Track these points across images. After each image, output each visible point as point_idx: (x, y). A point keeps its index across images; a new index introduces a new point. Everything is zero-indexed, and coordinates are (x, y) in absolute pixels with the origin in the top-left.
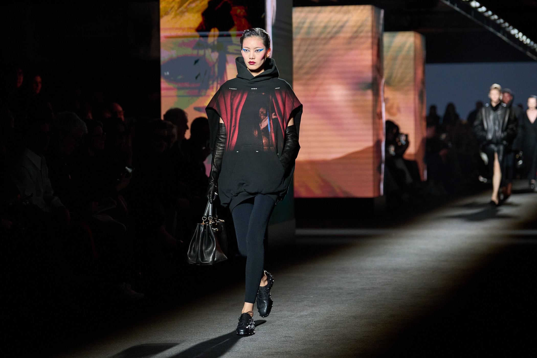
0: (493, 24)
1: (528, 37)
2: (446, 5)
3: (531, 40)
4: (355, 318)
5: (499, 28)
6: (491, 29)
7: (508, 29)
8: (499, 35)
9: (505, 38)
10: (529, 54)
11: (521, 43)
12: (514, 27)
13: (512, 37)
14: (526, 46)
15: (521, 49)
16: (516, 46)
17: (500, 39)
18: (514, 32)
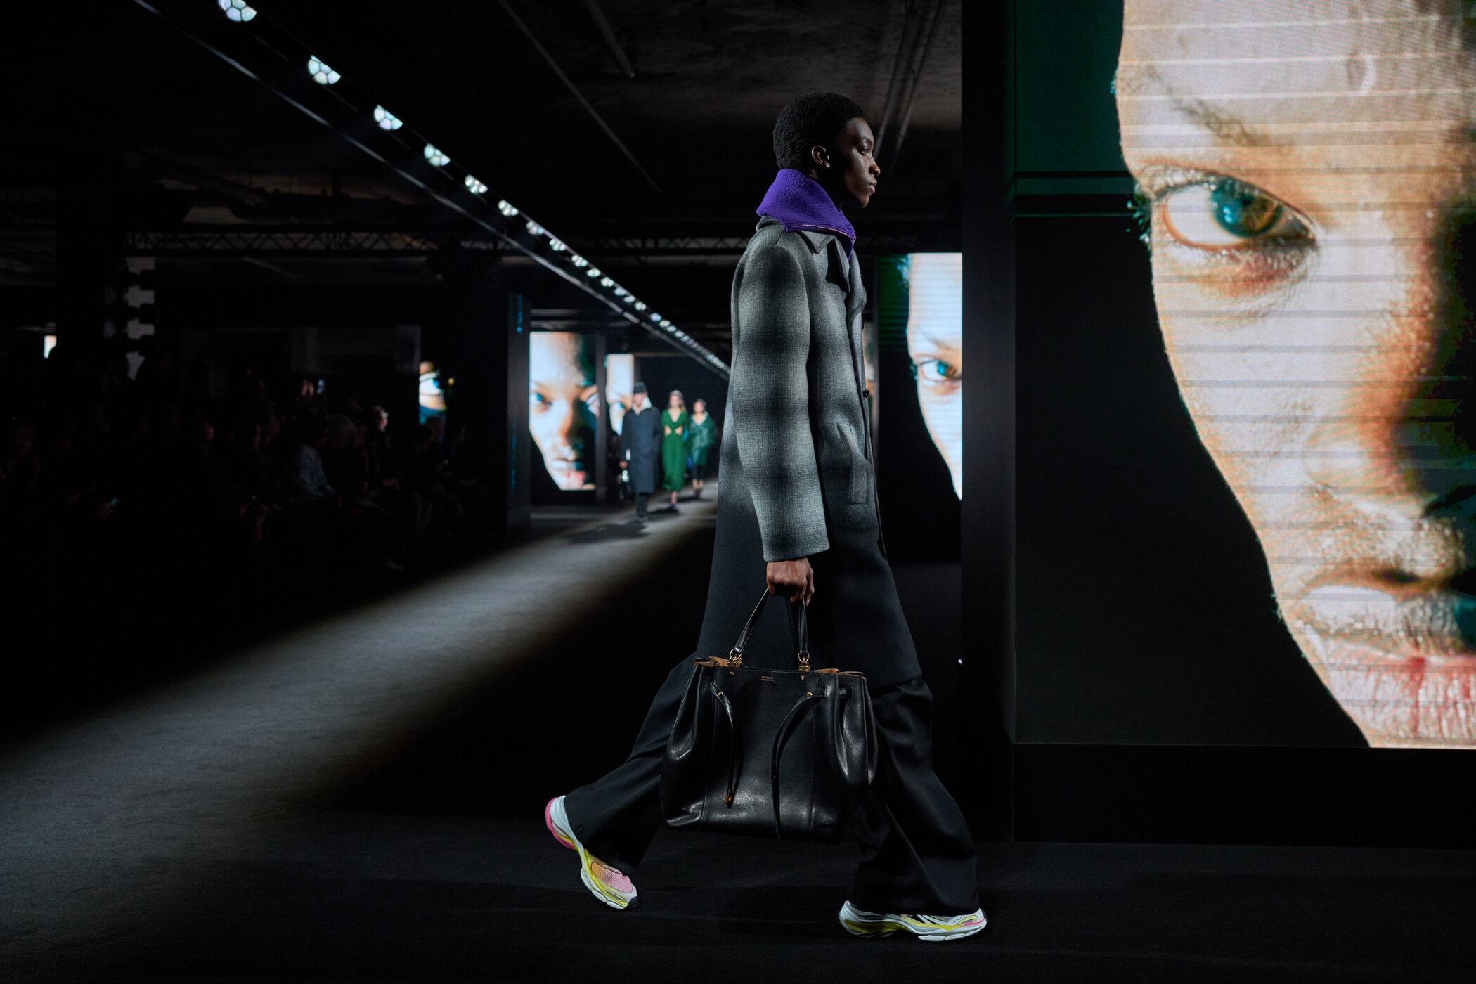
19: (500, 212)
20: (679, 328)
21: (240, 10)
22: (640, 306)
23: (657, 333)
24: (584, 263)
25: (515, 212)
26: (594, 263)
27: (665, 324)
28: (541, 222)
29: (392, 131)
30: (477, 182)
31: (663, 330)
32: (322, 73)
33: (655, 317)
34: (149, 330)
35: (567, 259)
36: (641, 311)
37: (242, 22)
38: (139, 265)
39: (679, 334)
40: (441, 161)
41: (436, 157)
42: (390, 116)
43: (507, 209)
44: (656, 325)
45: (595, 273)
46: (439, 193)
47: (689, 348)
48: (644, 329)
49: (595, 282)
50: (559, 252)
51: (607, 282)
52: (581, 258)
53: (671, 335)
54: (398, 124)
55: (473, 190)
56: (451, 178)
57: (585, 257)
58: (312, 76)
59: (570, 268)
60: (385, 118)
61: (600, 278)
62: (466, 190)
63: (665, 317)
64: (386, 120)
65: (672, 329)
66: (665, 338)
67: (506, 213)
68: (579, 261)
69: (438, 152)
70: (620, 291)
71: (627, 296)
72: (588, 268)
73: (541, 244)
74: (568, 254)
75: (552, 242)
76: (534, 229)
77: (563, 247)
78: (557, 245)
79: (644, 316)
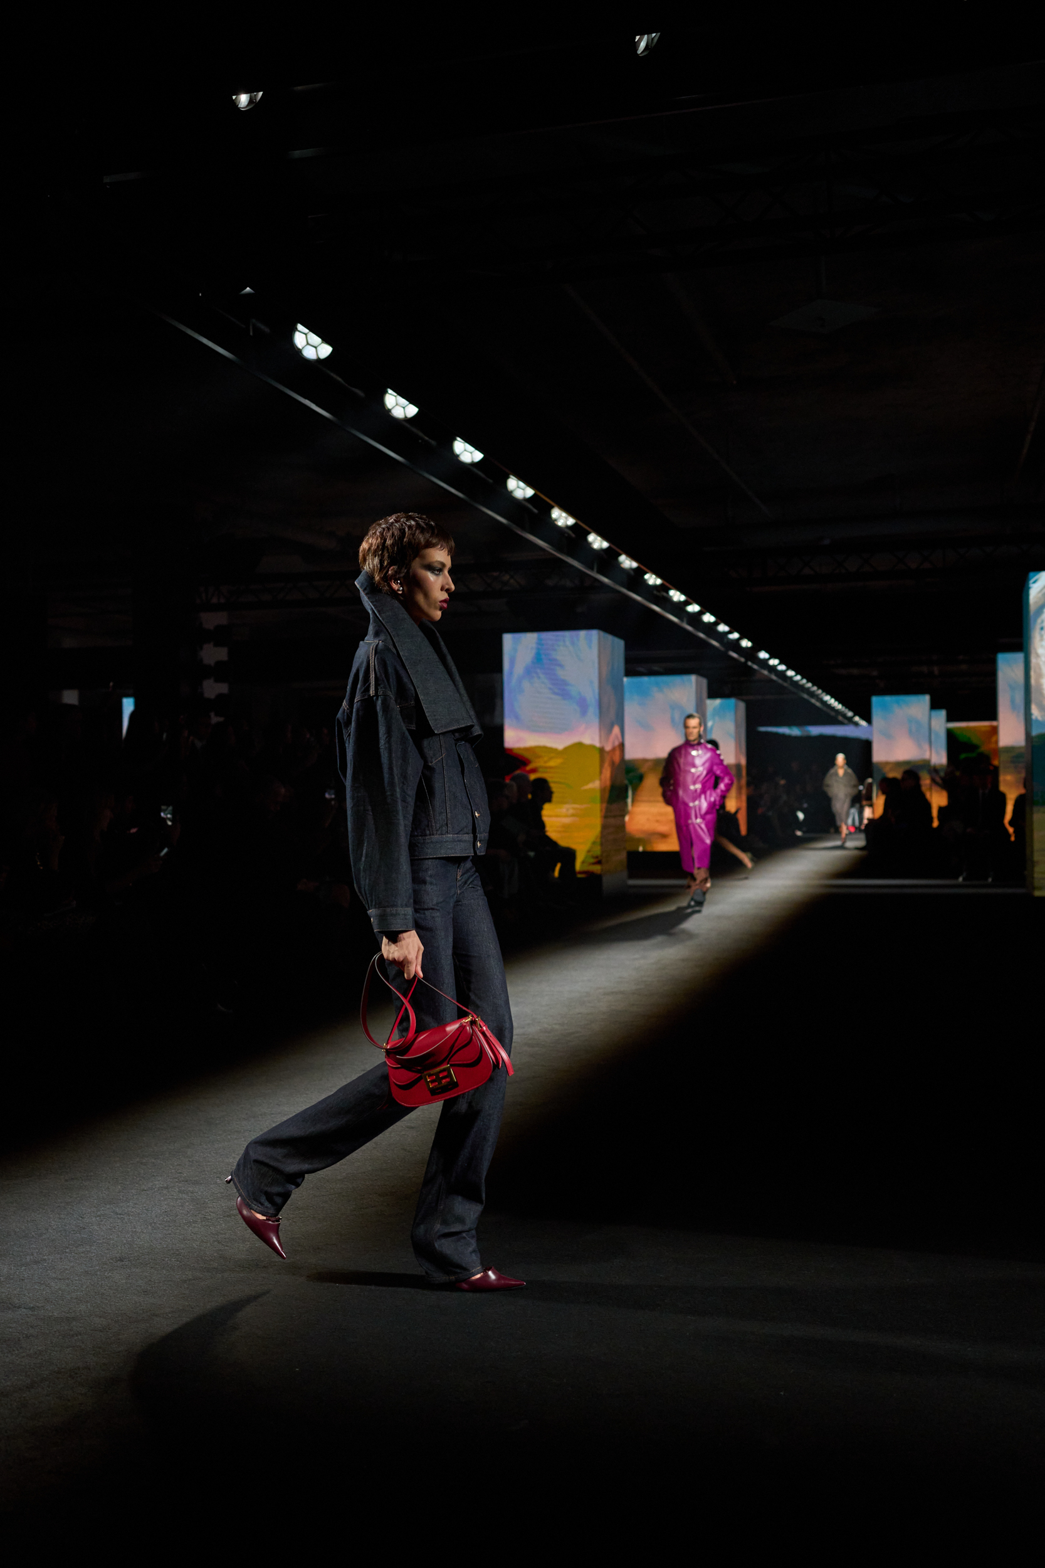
0: (808, 691)
1: (840, 702)
2: (764, 675)
3: (843, 705)
4: (683, 960)
5: (812, 694)
6: (805, 696)
7: (820, 697)
8: (813, 701)
9: (818, 704)
10: (840, 718)
11: (833, 709)
12: (828, 693)
13: (825, 703)
14: (837, 712)
15: (833, 714)
16: (829, 711)
17: (813, 705)
18: (827, 698)
19: (589, 545)
20: (789, 667)
21: (316, 347)
22: (746, 643)
23: (766, 672)
24: (683, 598)
25: (605, 545)
26: (692, 598)
27: (774, 662)
28: (633, 557)
29: (473, 464)
30: (564, 514)
31: (773, 669)
32: (399, 407)
33: (763, 655)
34: (223, 688)
35: (665, 594)
36: (747, 648)
37: (319, 360)
38: (212, 620)
39: (790, 673)
40: (525, 493)
41: (519, 489)
42: (470, 448)
43: (597, 542)
44: (764, 663)
45: (694, 608)
46: (523, 529)
47: (802, 688)
48: (750, 668)
49: (695, 618)
50: (655, 587)
51: (708, 618)
52: (678, 593)
53: (782, 674)
54: (478, 456)
55: (560, 523)
56: (536, 511)
57: (682, 592)
58: (389, 411)
59: (667, 603)
60: (465, 450)
61: (701, 613)
62: (552, 523)
63: (772, 656)
64: (466, 452)
65: (782, 667)
66: (774, 677)
67: (596, 546)
68: (676, 596)
69: (522, 484)
70: (723, 628)
71: (730, 632)
72: (687, 603)
73: (635, 579)
74: (664, 588)
75: (647, 577)
76: (627, 562)
77: (659, 581)
78: (652, 579)
79: (751, 654)
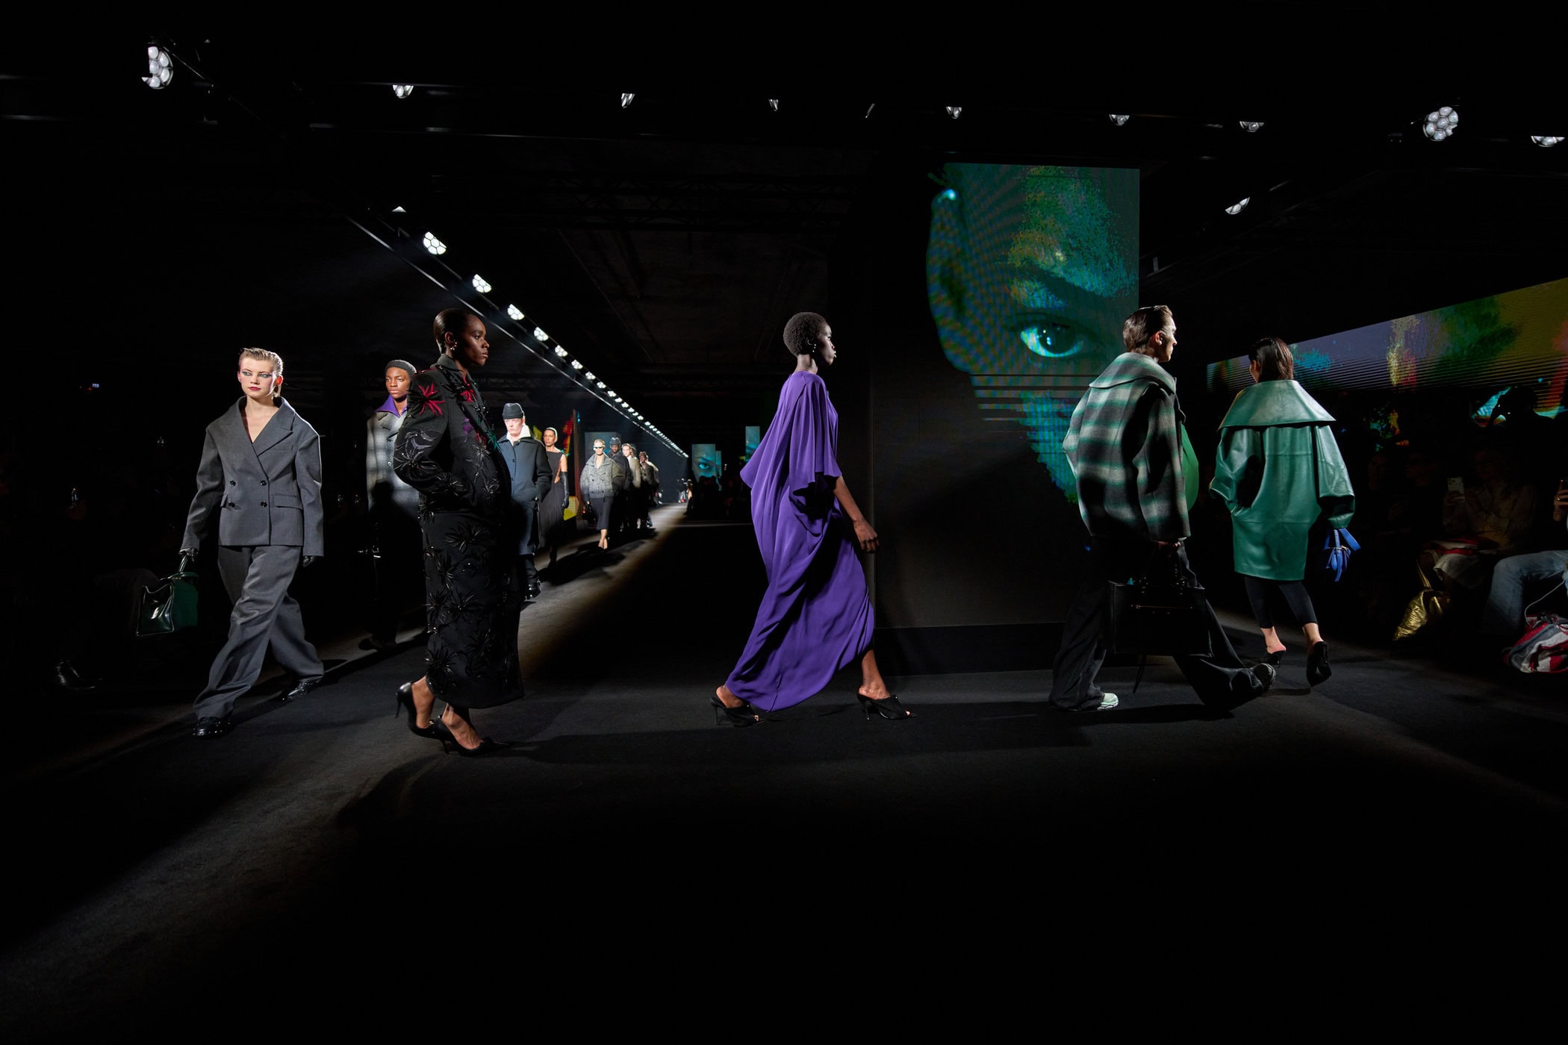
21: (436, 247)
22: (641, 418)
24: (614, 395)
25: (581, 367)
28: (592, 374)
30: (562, 350)
33: (648, 423)
35: (606, 393)
37: (438, 255)
40: (543, 337)
41: (540, 335)
43: (577, 365)
45: (619, 400)
46: (541, 355)
47: (665, 441)
48: (641, 430)
49: (619, 405)
50: (602, 389)
51: (625, 405)
55: (560, 355)
56: (547, 348)
59: (606, 397)
61: (621, 403)
62: (556, 354)
65: (655, 430)
68: (612, 394)
69: (541, 332)
70: (631, 410)
71: (634, 412)
72: (616, 397)
73: (593, 385)
74: (606, 390)
75: (598, 384)
76: (590, 376)
77: (604, 386)
78: (601, 385)
79: (642, 423)
